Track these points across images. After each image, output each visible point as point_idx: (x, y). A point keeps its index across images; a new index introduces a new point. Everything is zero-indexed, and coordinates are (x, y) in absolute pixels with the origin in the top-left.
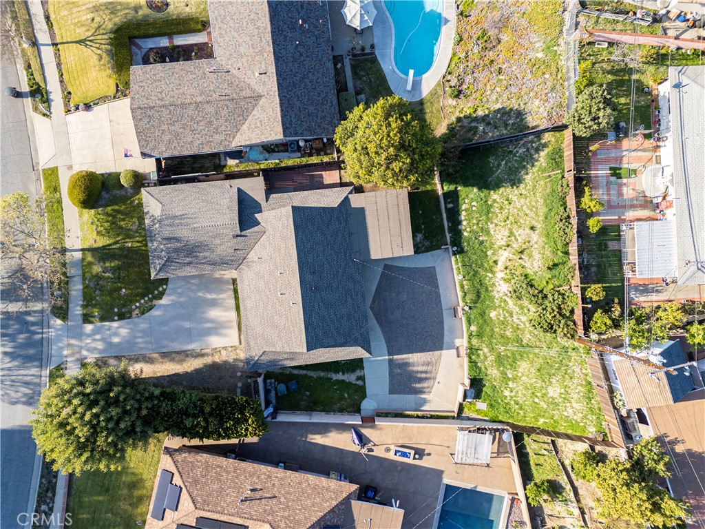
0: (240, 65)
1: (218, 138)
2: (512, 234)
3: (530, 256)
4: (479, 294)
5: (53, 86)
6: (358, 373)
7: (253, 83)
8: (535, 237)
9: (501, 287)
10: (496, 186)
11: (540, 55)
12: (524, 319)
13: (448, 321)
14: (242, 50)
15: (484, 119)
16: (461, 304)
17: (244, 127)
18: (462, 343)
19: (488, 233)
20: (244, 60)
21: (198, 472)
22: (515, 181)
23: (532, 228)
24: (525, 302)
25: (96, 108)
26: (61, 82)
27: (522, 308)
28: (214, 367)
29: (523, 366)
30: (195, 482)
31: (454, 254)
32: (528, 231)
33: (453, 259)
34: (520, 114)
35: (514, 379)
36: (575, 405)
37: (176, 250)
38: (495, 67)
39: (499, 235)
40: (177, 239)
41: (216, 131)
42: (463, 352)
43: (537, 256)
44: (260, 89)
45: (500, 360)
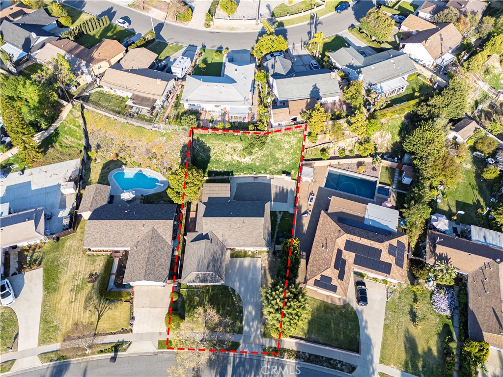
0: (137, 236)
1: (166, 249)
2: (228, 153)
3: (236, 147)
4: (249, 168)
5: (115, 339)
6: (278, 213)
7: (146, 231)
8: (230, 145)
9: (247, 160)
10: (209, 157)
11: (165, 138)
12: (259, 153)
13: (259, 181)
14: (131, 234)
15: (182, 160)
16: (253, 175)
17: (164, 237)
18: (268, 176)
19: (226, 162)
20: (135, 234)
21: (315, 269)
22: (209, 150)
23: (227, 145)
24: (253, 151)
25: (134, 315)
26: (115, 333)
27: (255, 153)
28: (270, 269)
29: (277, 155)
30: (319, 269)
31: (233, 175)
32: (227, 147)
33: (235, 176)
34: (184, 146)
35: (282, 159)
36: (291, 140)
37: (214, 266)
38: (164, 155)
39: (227, 158)
40: (209, 264)
41: (163, 249)
42: (272, 177)
43: (237, 145)
44: (150, 228)
45: (276, 164)
